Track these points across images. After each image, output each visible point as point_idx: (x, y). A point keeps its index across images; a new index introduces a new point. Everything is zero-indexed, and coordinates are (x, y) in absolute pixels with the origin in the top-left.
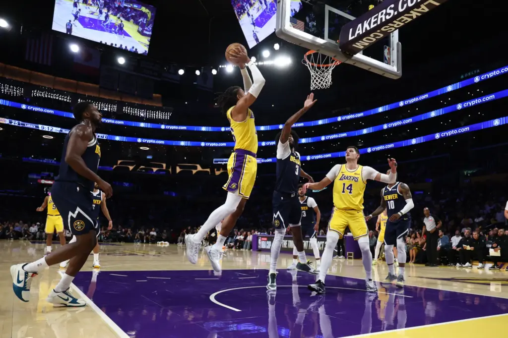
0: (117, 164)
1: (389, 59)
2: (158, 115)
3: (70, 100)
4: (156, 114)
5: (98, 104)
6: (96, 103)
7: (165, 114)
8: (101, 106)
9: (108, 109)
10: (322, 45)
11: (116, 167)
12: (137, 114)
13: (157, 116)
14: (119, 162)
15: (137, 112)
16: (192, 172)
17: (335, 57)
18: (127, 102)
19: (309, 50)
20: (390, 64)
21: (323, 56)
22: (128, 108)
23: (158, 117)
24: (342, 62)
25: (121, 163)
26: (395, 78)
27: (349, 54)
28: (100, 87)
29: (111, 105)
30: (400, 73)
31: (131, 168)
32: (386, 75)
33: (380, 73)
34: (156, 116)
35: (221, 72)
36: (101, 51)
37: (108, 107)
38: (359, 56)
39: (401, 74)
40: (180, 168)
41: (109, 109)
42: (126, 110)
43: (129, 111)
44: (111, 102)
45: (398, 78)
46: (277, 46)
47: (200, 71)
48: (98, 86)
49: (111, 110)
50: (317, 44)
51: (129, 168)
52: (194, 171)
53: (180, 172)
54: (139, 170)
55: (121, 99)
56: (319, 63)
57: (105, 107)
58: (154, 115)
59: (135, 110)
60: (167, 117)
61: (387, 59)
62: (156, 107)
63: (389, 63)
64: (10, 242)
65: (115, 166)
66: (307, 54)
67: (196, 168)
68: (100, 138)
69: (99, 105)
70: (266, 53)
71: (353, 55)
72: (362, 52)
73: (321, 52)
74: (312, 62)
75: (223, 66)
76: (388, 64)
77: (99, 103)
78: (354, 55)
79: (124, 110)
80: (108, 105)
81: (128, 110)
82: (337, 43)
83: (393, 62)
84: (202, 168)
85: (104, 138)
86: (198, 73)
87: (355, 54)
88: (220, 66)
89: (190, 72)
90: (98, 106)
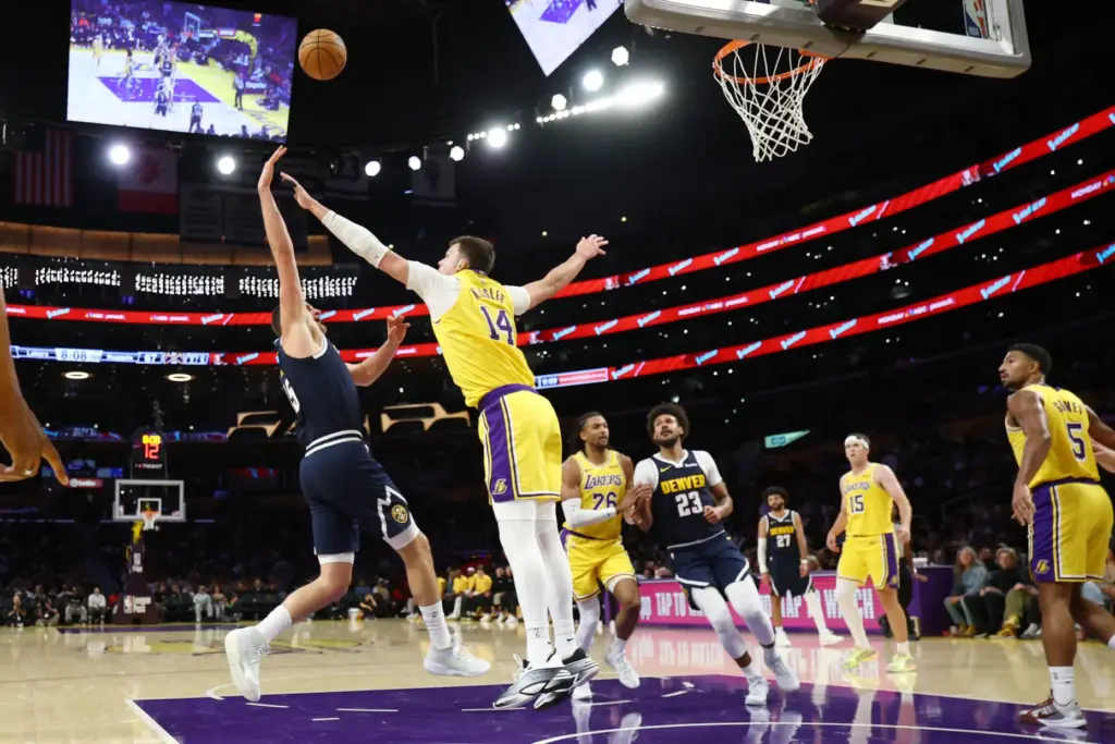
0: (235, 424)
1: (983, 21)
2: (324, 288)
3: (117, 279)
4: (318, 286)
5: (181, 281)
6: (176, 278)
7: (340, 282)
8: (187, 285)
9: (204, 290)
10: (765, 19)
11: (234, 432)
12: (273, 292)
13: (321, 289)
14: (241, 417)
15: (273, 287)
16: (422, 424)
17: (807, 46)
18: (245, 267)
19: (724, 42)
20: (987, 36)
21: (772, 51)
22: (251, 279)
23: (325, 292)
24: (832, 57)
25: (245, 421)
26: (1011, 74)
27: (853, 31)
28: (182, 239)
29: (210, 280)
30: (1024, 56)
31: (270, 429)
32: (981, 71)
33: (958, 67)
34: (318, 292)
35: (474, 151)
36: (178, 150)
37: (205, 285)
38: (885, 29)
39: (1029, 61)
40: (392, 417)
41: (207, 288)
42: (247, 287)
43: (253, 288)
44: (211, 272)
45: (1023, 71)
46: (620, 55)
47: (421, 158)
48: (176, 237)
49: (211, 292)
50: (749, 20)
51: (264, 431)
52: (428, 423)
53: (392, 428)
54: (289, 433)
55: (233, 260)
56: (761, 73)
57: (198, 285)
58: (315, 288)
59: (266, 283)
60: (347, 290)
61: (978, 24)
62: (317, 267)
63: (982, 33)
64: (15, 633)
65: (232, 430)
66: (722, 54)
67: (430, 413)
68: (192, 363)
69: (184, 283)
70: (592, 79)
71: (864, 32)
72: (890, 16)
73: (765, 40)
74: (740, 74)
75: (477, 136)
76: (979, 36)
77: (182, 278)
78: (869, 32)
79: (241, 287)
80: (204, 280)
81: (250, 285)
82: (809, 6)
83: (996, 27)
84: (449, 410)
85: (203, 362)
86: (415, 163)
87: (871, 27)
88: (470, 137)
89: (394, 165)
90: (181, 285)
